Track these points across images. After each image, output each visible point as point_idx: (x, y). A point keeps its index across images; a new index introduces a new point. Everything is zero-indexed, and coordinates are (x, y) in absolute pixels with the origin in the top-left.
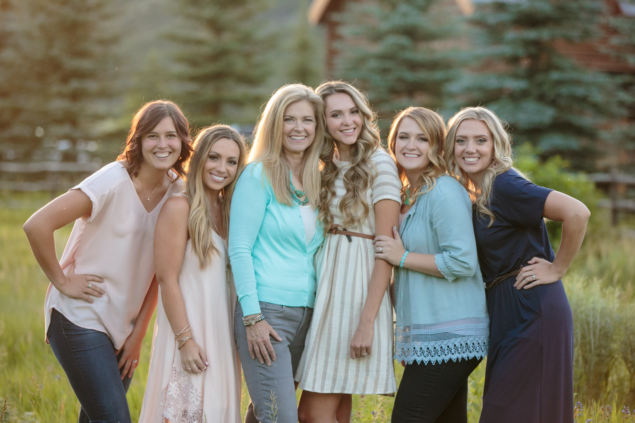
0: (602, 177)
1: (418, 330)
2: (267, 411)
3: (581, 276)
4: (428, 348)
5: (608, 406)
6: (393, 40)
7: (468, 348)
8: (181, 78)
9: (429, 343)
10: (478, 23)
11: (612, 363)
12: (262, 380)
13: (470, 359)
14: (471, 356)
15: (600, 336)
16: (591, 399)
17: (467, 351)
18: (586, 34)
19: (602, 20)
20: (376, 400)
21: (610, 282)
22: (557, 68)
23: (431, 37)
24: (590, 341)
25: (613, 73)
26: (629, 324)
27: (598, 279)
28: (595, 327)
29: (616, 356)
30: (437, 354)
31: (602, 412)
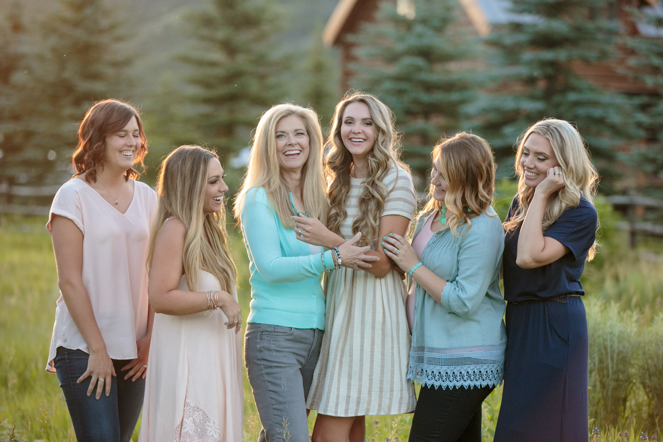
0: (620, 199)
1: (431, 353)
2: (278, 436)
3: (598, 299)
4: (440, 373)
5: (626, 431)
6: (408, 61)
7: (481, 376)
8: (195, 100)
9: (442, 368)
10: (494, 43)
11: (630, 388)
12: (273, 405)
13: (483, 387)
14: (484, 384)
15: (617, 360)
16: (609, 425)
17: (481, 378)
18: (604, 55)
19: (619, 41)
20: (391, 427)
21: (628, 306)
22: (574, 89)
23: (446, 58)
24: (608, 365)
25: (630, 94)
26: (647, 348)
27: (616, 303)
28: (613, 352)
29: (634, 381)
30: (449, 379)
31: (620, 437)
